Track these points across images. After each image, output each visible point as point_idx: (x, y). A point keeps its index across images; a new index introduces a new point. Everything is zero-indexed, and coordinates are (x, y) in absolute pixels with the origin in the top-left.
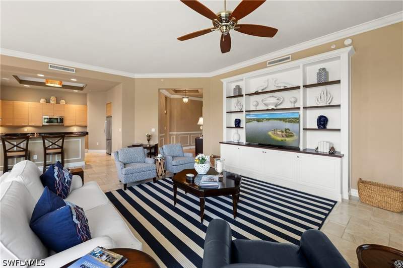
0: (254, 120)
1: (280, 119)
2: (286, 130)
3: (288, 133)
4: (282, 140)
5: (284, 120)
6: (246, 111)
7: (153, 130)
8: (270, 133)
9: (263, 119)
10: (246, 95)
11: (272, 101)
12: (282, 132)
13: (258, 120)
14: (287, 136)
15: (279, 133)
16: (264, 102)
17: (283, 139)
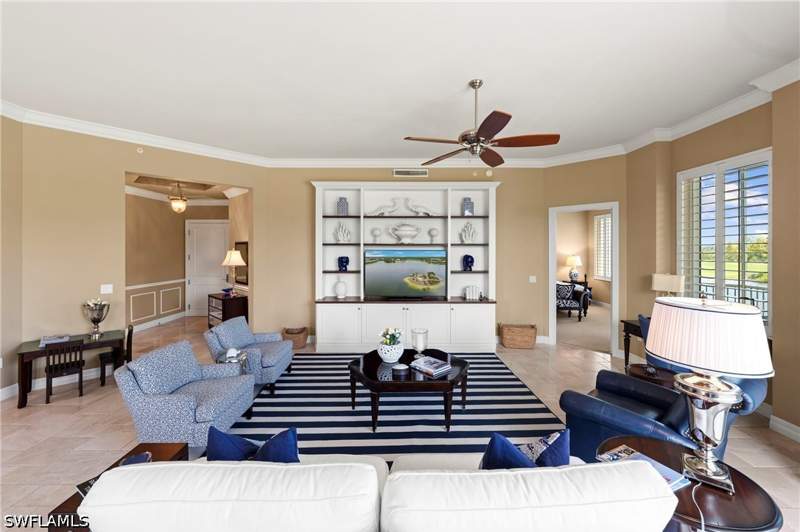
0: (380, 259)
1: (421, 259)
2: (429, 274)
3: (432, 279)
4: (424, 289)
5: (428, 260)
6: (365, 245)
7: (107, 289)
8: (407, 280)
9: (396, 258)
10: (365, 217)
11: (409, 233)
12: (425, 277)
13: (388, 260)
14: (431, 283)
15: (420, 279)
16: (397, 233)
17: (425, 287)
